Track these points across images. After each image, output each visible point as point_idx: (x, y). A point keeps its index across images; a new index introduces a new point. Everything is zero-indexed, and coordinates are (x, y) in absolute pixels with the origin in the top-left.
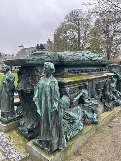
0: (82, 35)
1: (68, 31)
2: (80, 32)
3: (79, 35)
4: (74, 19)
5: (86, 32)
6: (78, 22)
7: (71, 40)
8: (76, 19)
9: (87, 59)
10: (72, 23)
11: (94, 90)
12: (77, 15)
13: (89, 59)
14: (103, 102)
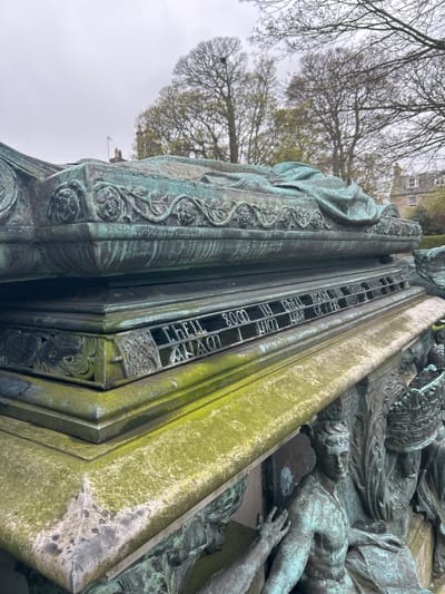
0: (245, 134)
1: (188, 120)
2: (237, 122)
3: (232, 134)
4: (210, 75)
5: (257, 123)
6: (229, 85)
7: (203, 152)
8: (218, 75)
9: (314, 213)
10: (203, 91)
11: (379, 454)
12: (223, 60)
13: (325, 212)
14: (424, 513)
